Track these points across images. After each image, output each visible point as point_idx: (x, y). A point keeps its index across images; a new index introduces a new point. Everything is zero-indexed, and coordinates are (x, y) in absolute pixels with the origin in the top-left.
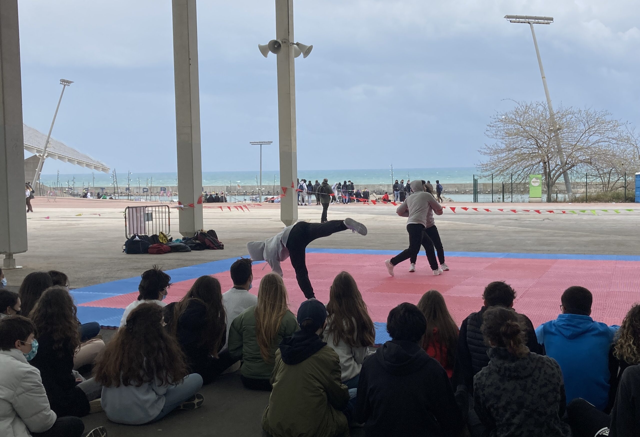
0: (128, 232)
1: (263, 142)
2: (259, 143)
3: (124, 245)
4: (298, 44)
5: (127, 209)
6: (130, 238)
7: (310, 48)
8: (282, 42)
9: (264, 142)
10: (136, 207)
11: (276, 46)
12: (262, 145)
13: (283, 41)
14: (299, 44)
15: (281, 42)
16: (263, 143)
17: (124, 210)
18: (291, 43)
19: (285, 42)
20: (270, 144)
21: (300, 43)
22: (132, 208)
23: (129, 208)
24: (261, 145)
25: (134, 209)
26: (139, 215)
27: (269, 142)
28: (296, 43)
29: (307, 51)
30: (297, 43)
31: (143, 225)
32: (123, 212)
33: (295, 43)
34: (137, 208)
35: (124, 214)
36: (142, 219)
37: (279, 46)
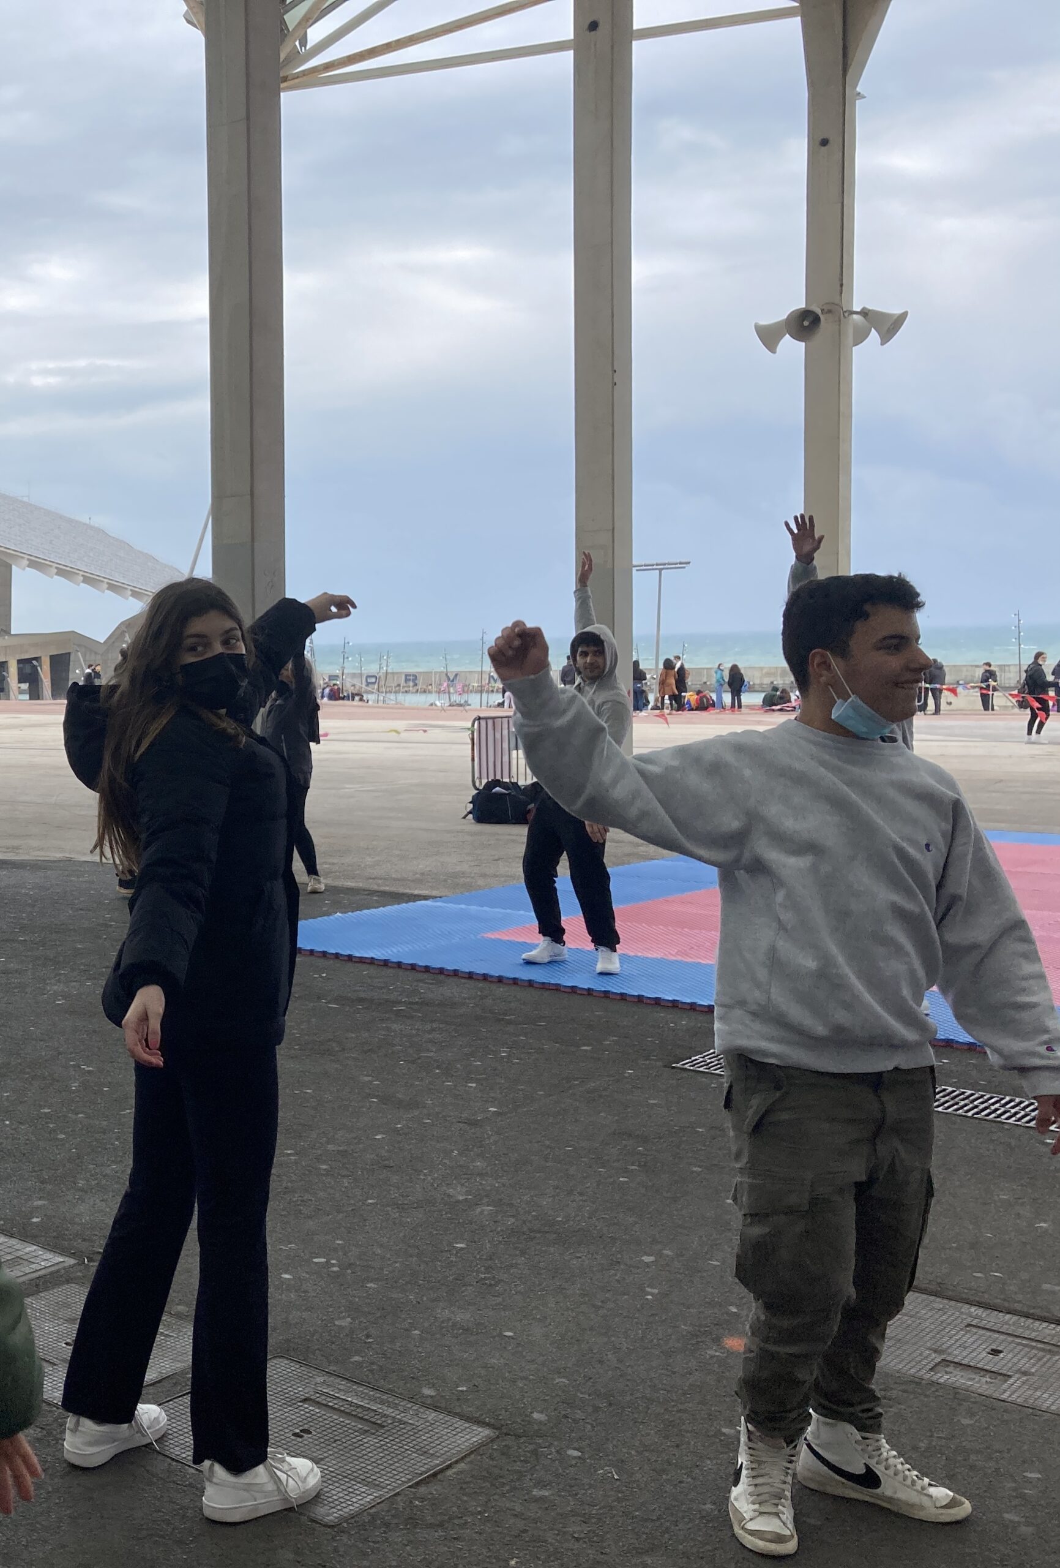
0: (477, 775)
1: (665, 564)
2: (655, 567)
3: (470, 803)
4: (865, 313)
5: (476, 723)
6: (481, 788)
7: (901, 319)
8: (822, 310)
9: (669, 564)
10: (494, 718)
11: (806, 323)
12: (663, 571)
13: (826, 308)
14: (869, 310)
15: (819, 312)
16: (667, 566)
17: (469, 725)
18: (846, 312)
19: (830, 311)
20: (684, 568)
21: (871, 308)
22: (486, 719)
23: (479, 718)
24: (661, 570)
25: (490, 722)
26: (498, 736)
27: (680, 563)
28: (859, 310)
29: (892, 327)
30: (864, 308)
31: (506, 758)
32: (469, 729)
33: (857, 308)
34: (496, 720)
35: (470, 732)
36: (505, 745)
37: (816, 320)
